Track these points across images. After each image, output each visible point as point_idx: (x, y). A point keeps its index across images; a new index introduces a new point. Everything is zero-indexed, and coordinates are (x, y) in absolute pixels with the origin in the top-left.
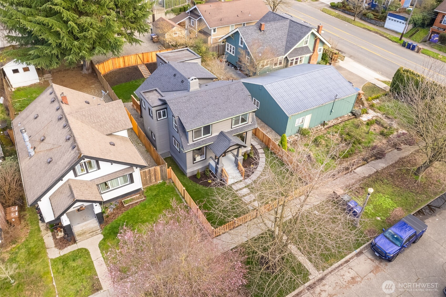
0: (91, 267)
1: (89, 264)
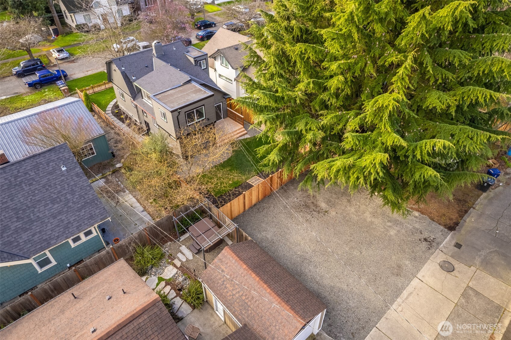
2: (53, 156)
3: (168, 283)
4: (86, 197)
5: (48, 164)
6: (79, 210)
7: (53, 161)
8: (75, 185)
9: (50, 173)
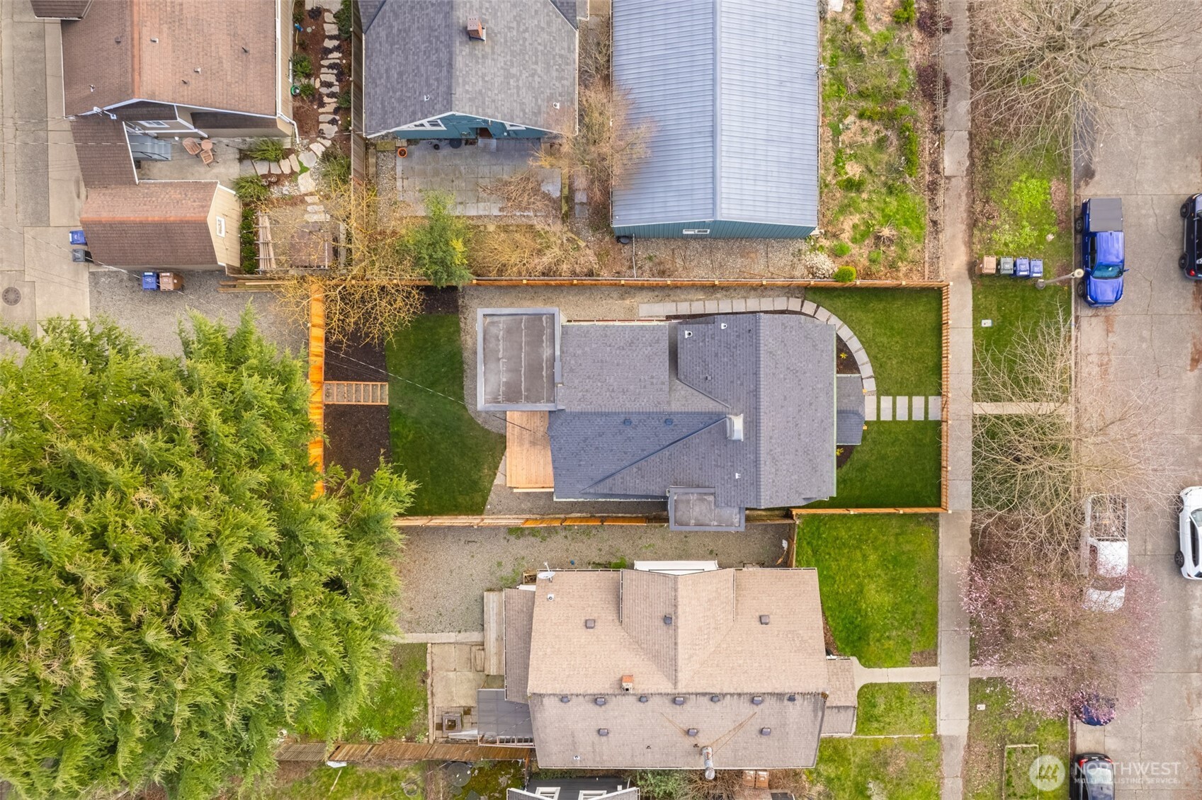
0: (898, 687)
1: (890, 688)
2: (442, 89)
3: (293, 175)
4: (391, 115)
5: (437, 80)
6: (382, 103)
7: (438, 88)
8: (405, 107)
9: (427, 79)
